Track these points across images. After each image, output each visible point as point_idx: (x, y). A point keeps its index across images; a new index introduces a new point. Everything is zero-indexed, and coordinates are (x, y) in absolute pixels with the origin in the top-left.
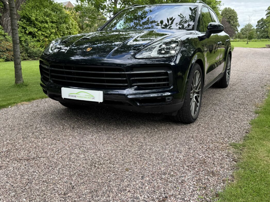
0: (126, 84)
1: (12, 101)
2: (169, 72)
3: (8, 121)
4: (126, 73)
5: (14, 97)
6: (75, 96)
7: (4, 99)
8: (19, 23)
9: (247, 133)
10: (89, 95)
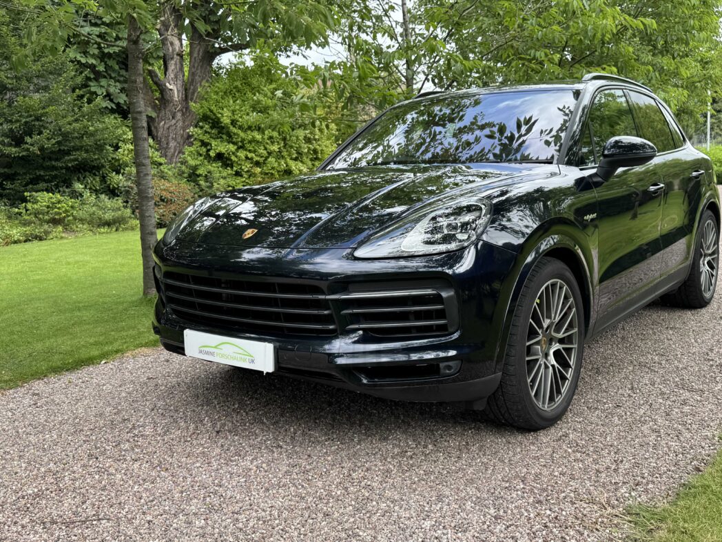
0: (331, 327)
1: (116, 346)
2: (444, 294)
3: (79, 404)
4: (328, 297)
5: (125, 334)
6: (212, 354)
7: (102, 338)
8: (194, 133)
9: (698, 470)
10: (240, 351)
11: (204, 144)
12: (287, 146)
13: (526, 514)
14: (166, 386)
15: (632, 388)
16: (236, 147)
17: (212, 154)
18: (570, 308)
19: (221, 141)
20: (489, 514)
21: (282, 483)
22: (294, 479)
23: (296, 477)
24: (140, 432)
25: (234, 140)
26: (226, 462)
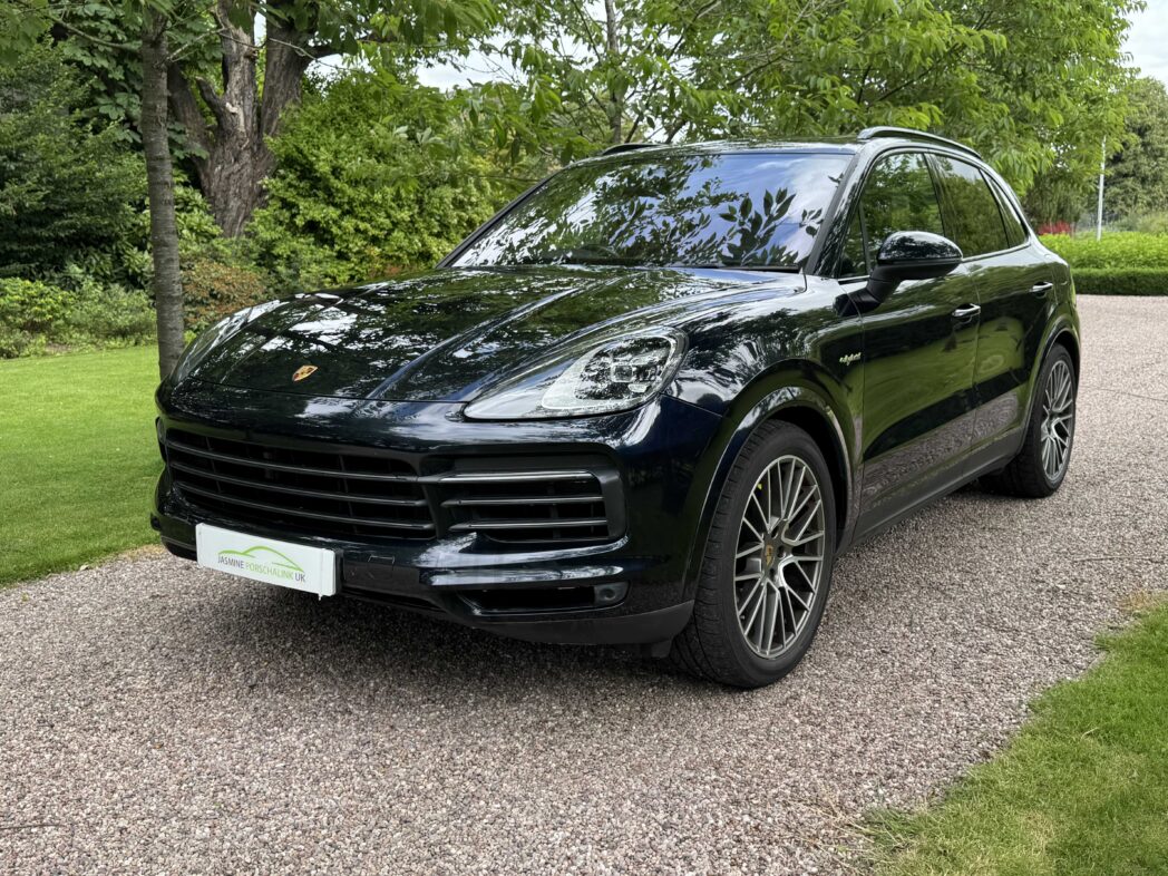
0: (426, 526)
2: (603, 479)
4: (421, 479)
6: (240, 564)
9: (986, 755)
10: (284, 562)
11: (286, 205)
12: (424, 214)
13: (712, 821)
14: (179, 610)
15: (910, 625)
16: (339, 212)
17: (299, 221)
18: (812, 500)
19: (315, 202)
20: (656, 821)
21: (342, 771)
22: (362, 764)
23: (365, 761)
24: (127, 684)
25: (337, 200)
26: (257, 735)
